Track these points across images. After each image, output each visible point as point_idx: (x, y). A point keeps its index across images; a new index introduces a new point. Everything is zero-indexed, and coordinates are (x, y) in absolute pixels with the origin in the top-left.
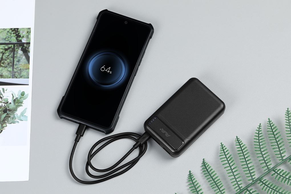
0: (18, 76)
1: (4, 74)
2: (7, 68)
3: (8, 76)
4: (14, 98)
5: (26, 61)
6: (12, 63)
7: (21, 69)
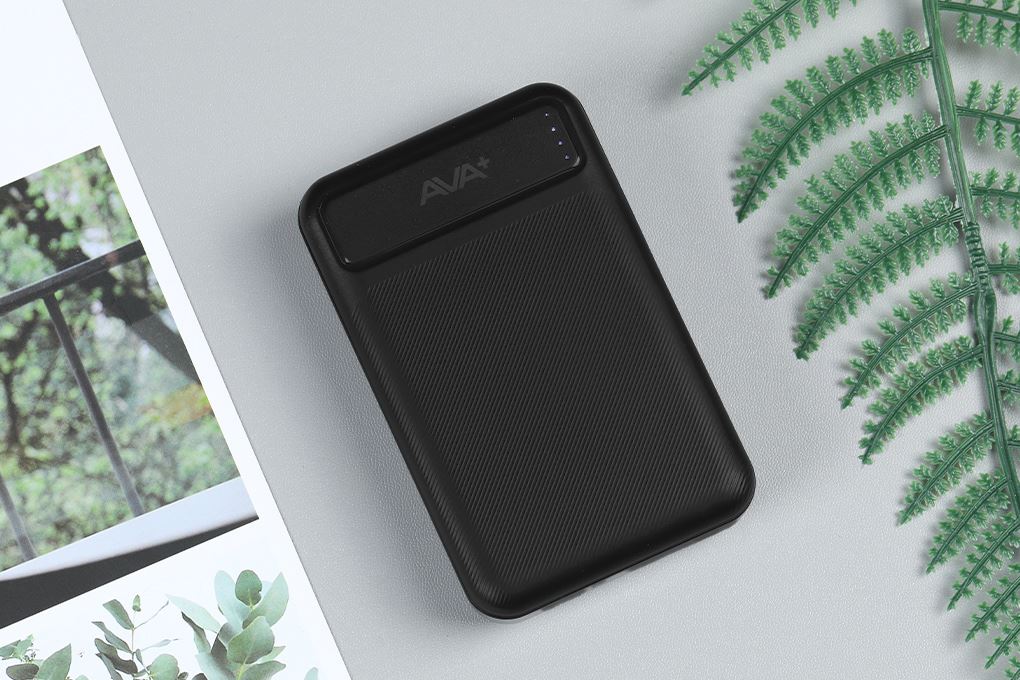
0: (163, 486)
1: (72, 509)
2: (74, 463)
3: (104, 514)
4: (211, 638)
5: (165, 370)
6: (90, 415)
7: (161, 438)
